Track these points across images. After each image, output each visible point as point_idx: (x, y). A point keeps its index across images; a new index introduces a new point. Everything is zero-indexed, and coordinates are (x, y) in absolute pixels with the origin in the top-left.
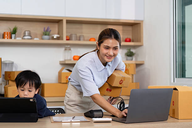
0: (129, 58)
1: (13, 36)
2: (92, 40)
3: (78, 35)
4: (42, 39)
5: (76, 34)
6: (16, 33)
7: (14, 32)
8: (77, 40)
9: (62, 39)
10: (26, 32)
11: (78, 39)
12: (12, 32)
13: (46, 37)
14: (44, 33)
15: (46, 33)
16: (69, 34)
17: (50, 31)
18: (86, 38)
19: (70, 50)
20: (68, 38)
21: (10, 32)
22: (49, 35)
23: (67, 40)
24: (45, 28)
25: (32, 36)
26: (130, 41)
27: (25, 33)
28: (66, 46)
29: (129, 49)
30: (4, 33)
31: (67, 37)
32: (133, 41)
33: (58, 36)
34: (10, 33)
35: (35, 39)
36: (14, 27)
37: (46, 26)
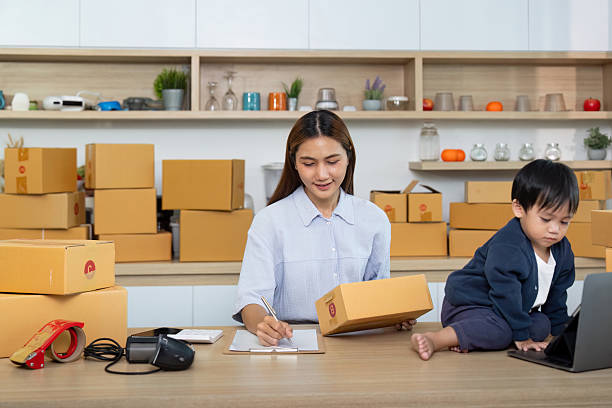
0: (596, 153)
1: (292, 102)
2: (492, 107)
3: (456, 95)
4: (364, 109)
5: (451, 94)
6: (300, 95)
7: (295, 92)
8: (453, 108)
9: (414, 109)
10: (325, 92)
11: (456, 104)
12: (289, 92)
13: (373, 103)
14: (366, 94)
15: (373, 93)
16: (432, 95)
17: (384, 87)
18: (476, 104)
19: (435, 133)
20: (429, 105)
21: (284, 91)
22: (378, 98)
23: (425, 109)
24: (368, 82)
25: (338, 100)
26: (597, 108)
27: (320, 94)
28: (425, 125)
29: (594, 128)
30: (271, 95)
31: (424, 101)
32: (606, 109)
33: (405, 99)
34: (284, 95)
35: (347, 109)
36: (294, 80)
37: (371, 75)
